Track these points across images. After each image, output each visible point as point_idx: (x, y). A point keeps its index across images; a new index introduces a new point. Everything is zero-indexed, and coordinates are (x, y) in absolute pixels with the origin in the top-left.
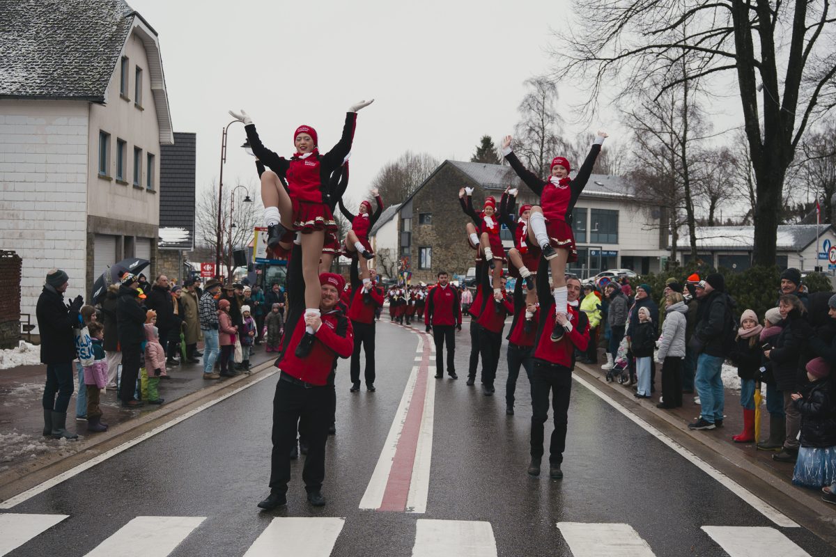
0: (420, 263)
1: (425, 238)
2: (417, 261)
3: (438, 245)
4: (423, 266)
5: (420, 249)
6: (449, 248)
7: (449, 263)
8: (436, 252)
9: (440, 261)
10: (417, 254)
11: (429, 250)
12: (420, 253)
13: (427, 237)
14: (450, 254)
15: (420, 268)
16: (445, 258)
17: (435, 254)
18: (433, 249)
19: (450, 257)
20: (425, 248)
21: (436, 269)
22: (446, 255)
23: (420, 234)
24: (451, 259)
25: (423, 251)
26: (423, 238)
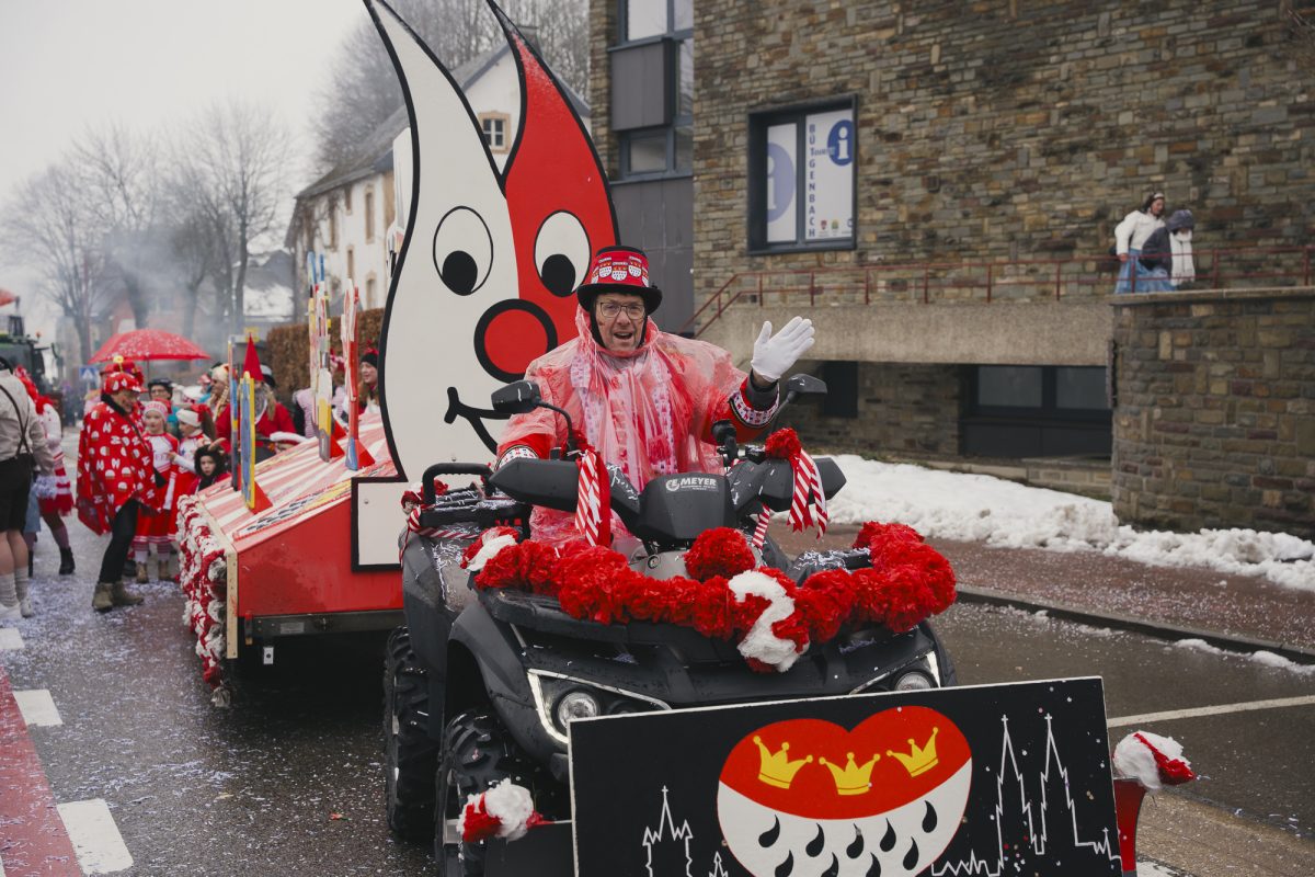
0: (759, 215)
1: (796, 52)
2: (740, 203)
3: (922, 76)
4: (781, 229)
5: (760, 124)
6: (1020, 80)
7: (1027, 186)
8: (891, 123)
9: (934, 185)
10: (742, 162)
11: (821, 126)
12: (759, 151)
13: (820, 41)
14: (1034, 117)
15: (759, 244)
16: (981, 153)
17: (893, 137)
18: (873, 109)
19: (1029, 145)
20: (796, 114)
21: (898, 238)
22: (991, 139)
23: (755, 33)
24: (1047, 152)
25: (782, 137)
26: (781, 50)
